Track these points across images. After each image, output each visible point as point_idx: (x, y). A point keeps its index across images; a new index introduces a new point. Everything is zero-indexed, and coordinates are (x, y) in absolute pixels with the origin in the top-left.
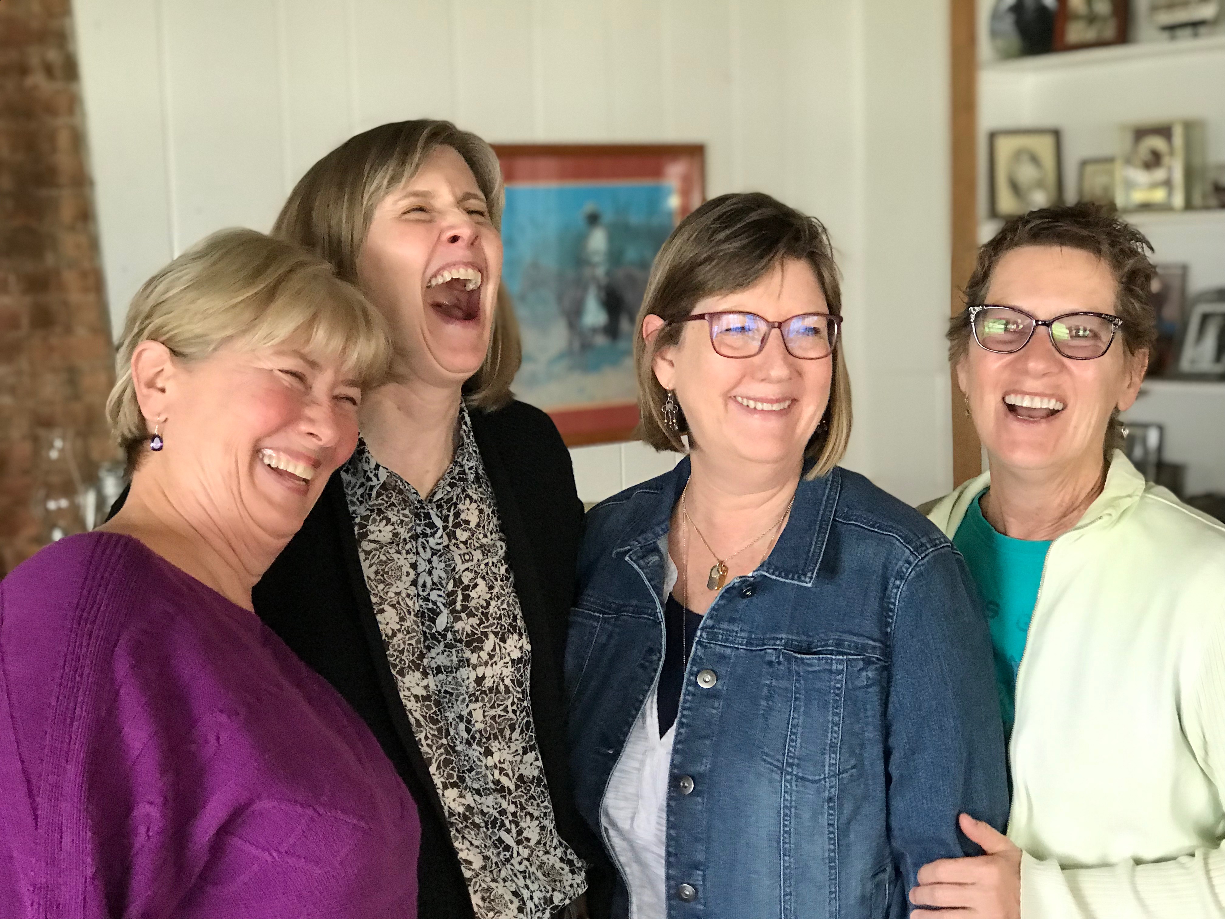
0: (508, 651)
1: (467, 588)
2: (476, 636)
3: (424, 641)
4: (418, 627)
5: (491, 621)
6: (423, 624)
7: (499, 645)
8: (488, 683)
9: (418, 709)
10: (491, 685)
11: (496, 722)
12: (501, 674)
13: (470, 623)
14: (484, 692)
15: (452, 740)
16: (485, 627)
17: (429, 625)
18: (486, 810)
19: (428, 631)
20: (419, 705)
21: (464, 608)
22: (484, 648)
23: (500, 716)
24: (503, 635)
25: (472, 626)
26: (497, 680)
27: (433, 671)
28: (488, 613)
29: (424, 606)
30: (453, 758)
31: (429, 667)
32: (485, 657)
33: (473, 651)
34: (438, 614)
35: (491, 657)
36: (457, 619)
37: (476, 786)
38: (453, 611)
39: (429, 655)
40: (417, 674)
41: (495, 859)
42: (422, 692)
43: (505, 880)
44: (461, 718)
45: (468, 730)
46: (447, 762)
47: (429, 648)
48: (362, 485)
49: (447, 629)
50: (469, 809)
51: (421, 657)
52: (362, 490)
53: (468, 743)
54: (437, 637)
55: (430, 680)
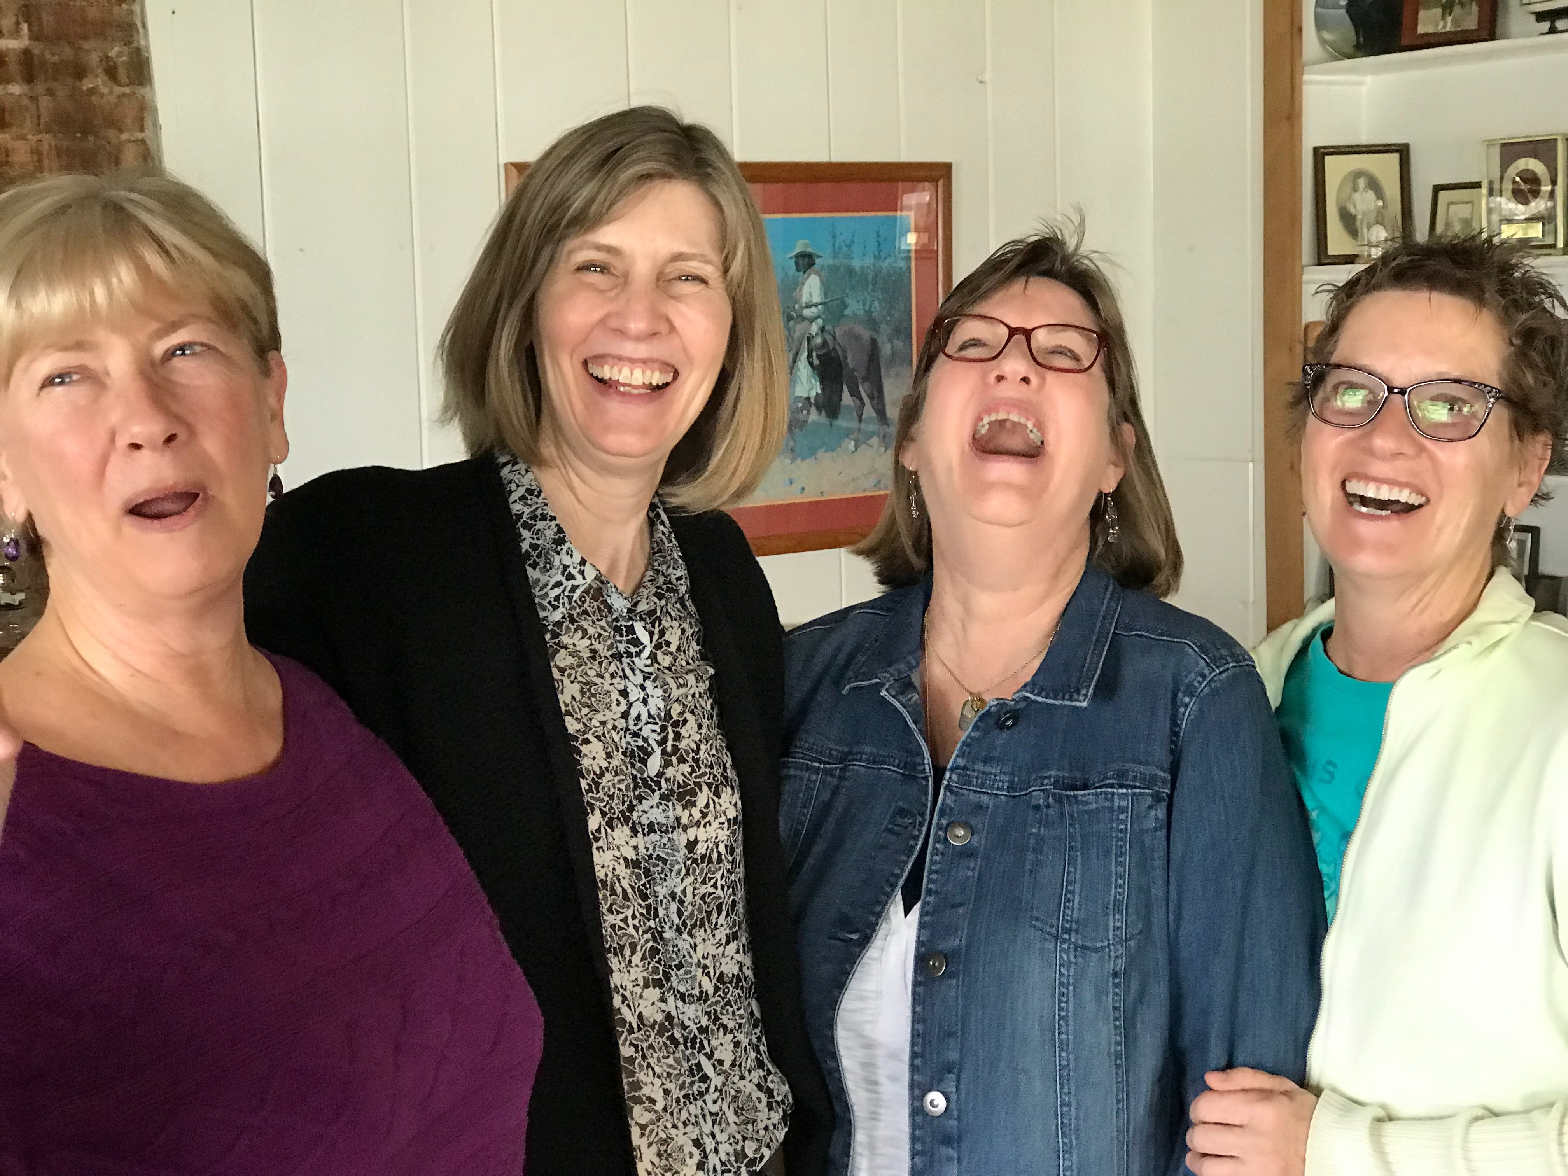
0: (723, 808)
1: (676, 724)
2: (689, 787)
3: (634, 790)
4: (627, 769)
5: (703, 769)
6: (633, 766)
7: (713, 800)
8: (701, 849)
9: (627, 877)
10: (704, 852)
11: (705, 903)
12: (716, 838)
13: (681, 771)
14: (695, 861)
15: (661, 923)
16: (696, 777)
17: (640, 767)
18: (687, 1023)
19: (639, 776)
20: (628, 871)
21: (676, 749)
22: (697, 804)
23: (710, 894)
24: (717, 786)
25: (683, 774)
26: (711, 846)
27: (643, 830)
28: (698, 759)
29: (632, 743)
30: (659, 947)
31: (640, 823)
32: (697, 815)
33: (685, 807)
34: (649, 755)
35: (704, 815)
36: (668, 764)
37: (682, 989)
38: (664, 752)
39: (640, 808)
40: (627, 830)
41: (677, 1093)
42: (631, 855)
43: (685, 1124)
44: (673, 895)
45: (680, 914)
46: (654, 951)
47: (640, 799)
48: (559, 584)
49: (660, 774)
50: (669, 1017)
51: (631, 808)
52: (557, 591)
53: (679, 931)
54: (650, 784)
55: (640, 840)
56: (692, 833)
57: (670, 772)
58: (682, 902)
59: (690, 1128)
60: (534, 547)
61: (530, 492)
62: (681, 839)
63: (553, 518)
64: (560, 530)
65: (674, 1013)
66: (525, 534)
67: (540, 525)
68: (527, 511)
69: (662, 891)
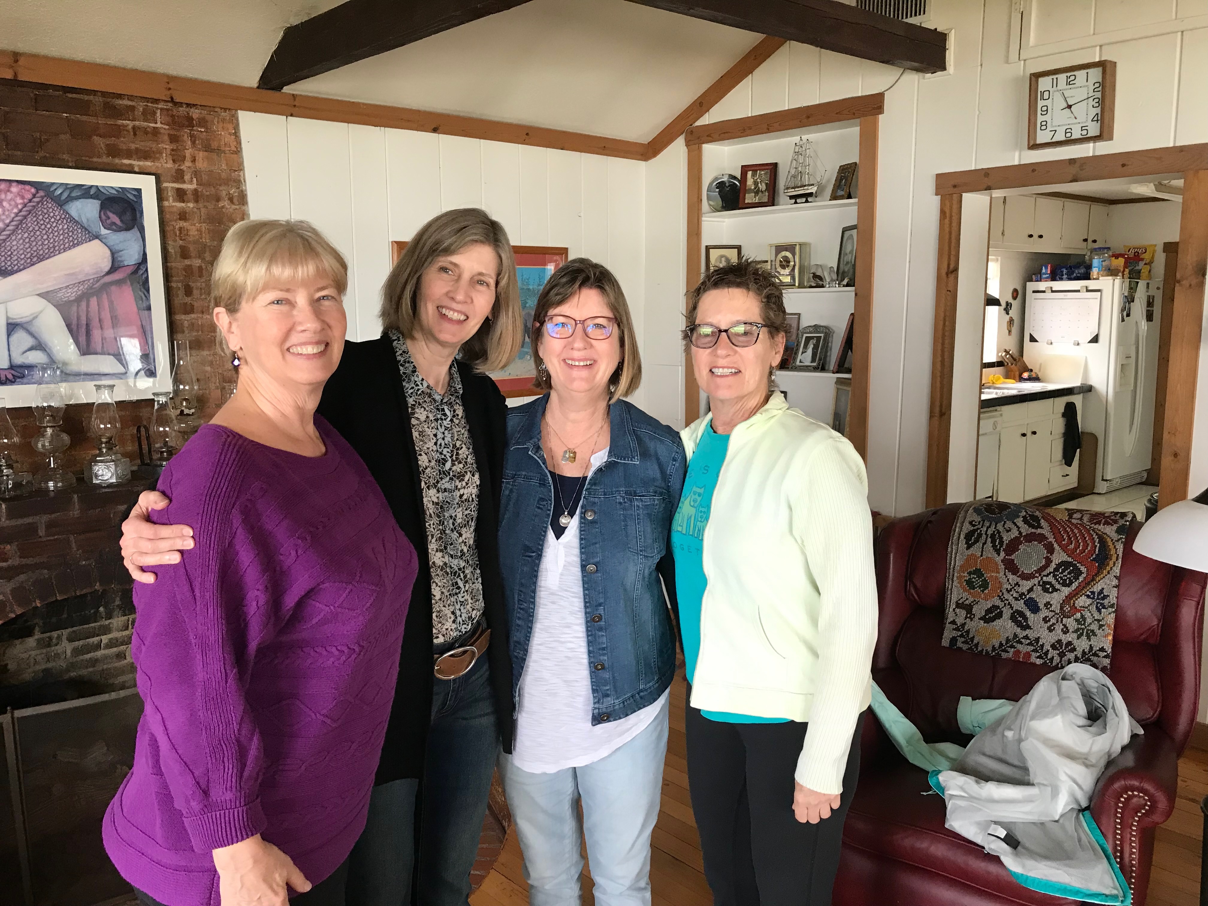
0: (475, 481)
1: (457, 449)
2: (462, 473)
3: (439, 475)
4: (437, 467)
5: (469, 466)
6: (439, 466)
7: (471, 478)
9: (433, 509)
11: (467, 517)
12: (471, 492)
13: (459, 467)
15: (445, 527)
16: (465, 469)
17: (442, 466)
19: (441, 470)
20: (433, 506)
24: (474, 472)
26: (469, 495)
27: (442, 491)
28: (467, 462)
29: (440, 457)
30: (443, 537)
31: (440, 488)
32: (464, 484)
33: (460, 481)
34: (446, 461)
35: (467, 484)
36: (453, 465)
37: (452, 553)
38: (452, 460)
39: (441, 482)
40: (435, 490)
41: (447, 594)
42: (436, 500)
43: (449, 606)
44: (451, 517)
45: (453, 524)
46: (440, 538)
47: (442, 479)
48: (412, 388)
49: (450, 469)
50: (445, 564)
51: (438, 482)
52: (412, 391)
53: (452, 530)
54: (446, 473)
55: (440, 495)
56: (462, 492)
57: (454, 468)
58: (455, 520)
59: (451, 607)
60: (404, 373)
61: (404, 352)
62: (458, 494)
63: (412, 362)
64: (415, 367)
65: (447, 562)
66: (401, 368)
67: (407, 365)
68: (403, 359)
69: (447, 515)
